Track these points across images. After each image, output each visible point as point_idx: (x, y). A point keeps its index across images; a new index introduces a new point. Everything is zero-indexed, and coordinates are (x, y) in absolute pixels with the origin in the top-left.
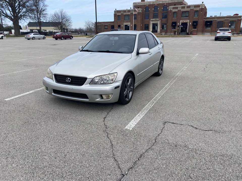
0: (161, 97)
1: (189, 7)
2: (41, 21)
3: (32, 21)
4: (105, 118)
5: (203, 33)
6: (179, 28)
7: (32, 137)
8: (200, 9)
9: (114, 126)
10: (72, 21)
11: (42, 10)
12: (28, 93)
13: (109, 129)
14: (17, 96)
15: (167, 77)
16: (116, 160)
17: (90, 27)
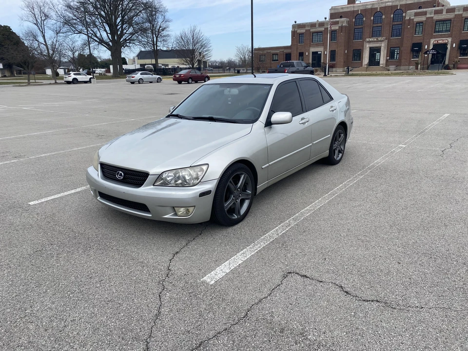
0: (313, 213)
1: (452, 10)
2: (158, 48)
3: (143, 50)
7: (31, 282)
9: (184, 272)
10: (211, 47)
11: (161, 29)
12: (73, 191)
13: (171, 278)
14: (53, 197)
17: (245, 58)
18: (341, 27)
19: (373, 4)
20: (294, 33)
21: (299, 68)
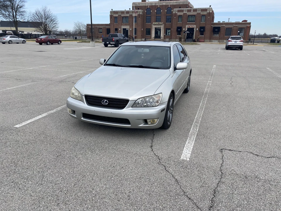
0: (202, 118)
1: (195, 10)
2: (17, 20)
3: (5, 20)
4: (151, 146)
5: (210, 40)
6: (185, 34)
7: (76, 175)
8: (208, 13)
9: (166, 156)
10: (58, 21)
11: (18, 6)
12: (40, 117)
13: (163, 160)
14: (29, 121)
15: (196, 94)
16: (190, 199)
17: (80, 29)
18: (139, 15)
19: (156, 3)
20: (111, 17)
21: (121, 38)
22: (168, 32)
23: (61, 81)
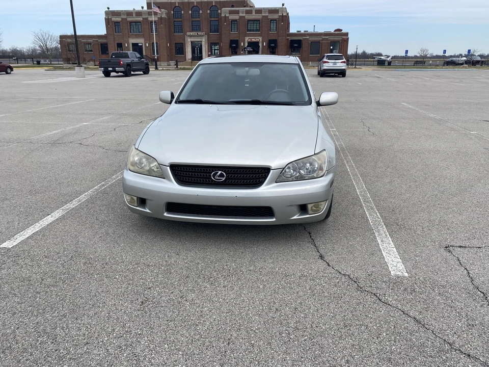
0: (369, 193)
1: (259, 11)
8: (280, 16)
9: (363, 273)
12: (49, 219)
13: (362, 282)
14: (30, 232)
16: (469, 355)
18: (161, 19)
21: (134, 59)
22: (215, 50)
23: (55, 143)
